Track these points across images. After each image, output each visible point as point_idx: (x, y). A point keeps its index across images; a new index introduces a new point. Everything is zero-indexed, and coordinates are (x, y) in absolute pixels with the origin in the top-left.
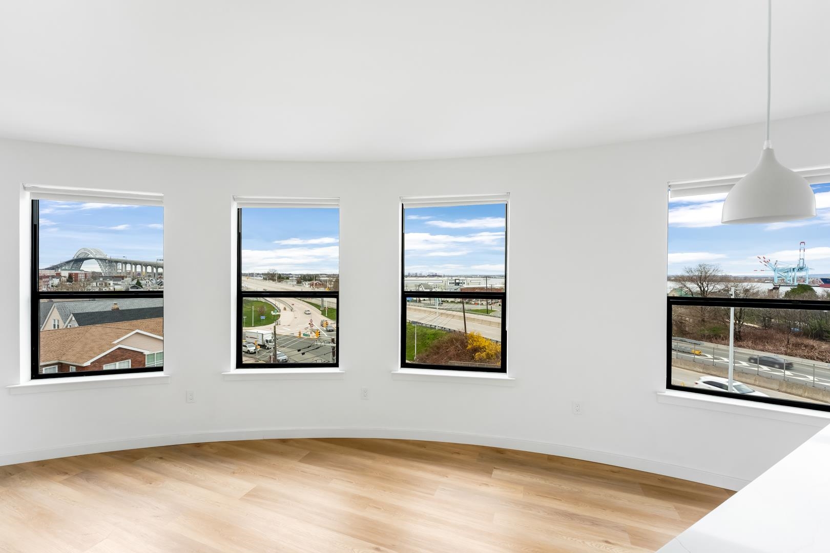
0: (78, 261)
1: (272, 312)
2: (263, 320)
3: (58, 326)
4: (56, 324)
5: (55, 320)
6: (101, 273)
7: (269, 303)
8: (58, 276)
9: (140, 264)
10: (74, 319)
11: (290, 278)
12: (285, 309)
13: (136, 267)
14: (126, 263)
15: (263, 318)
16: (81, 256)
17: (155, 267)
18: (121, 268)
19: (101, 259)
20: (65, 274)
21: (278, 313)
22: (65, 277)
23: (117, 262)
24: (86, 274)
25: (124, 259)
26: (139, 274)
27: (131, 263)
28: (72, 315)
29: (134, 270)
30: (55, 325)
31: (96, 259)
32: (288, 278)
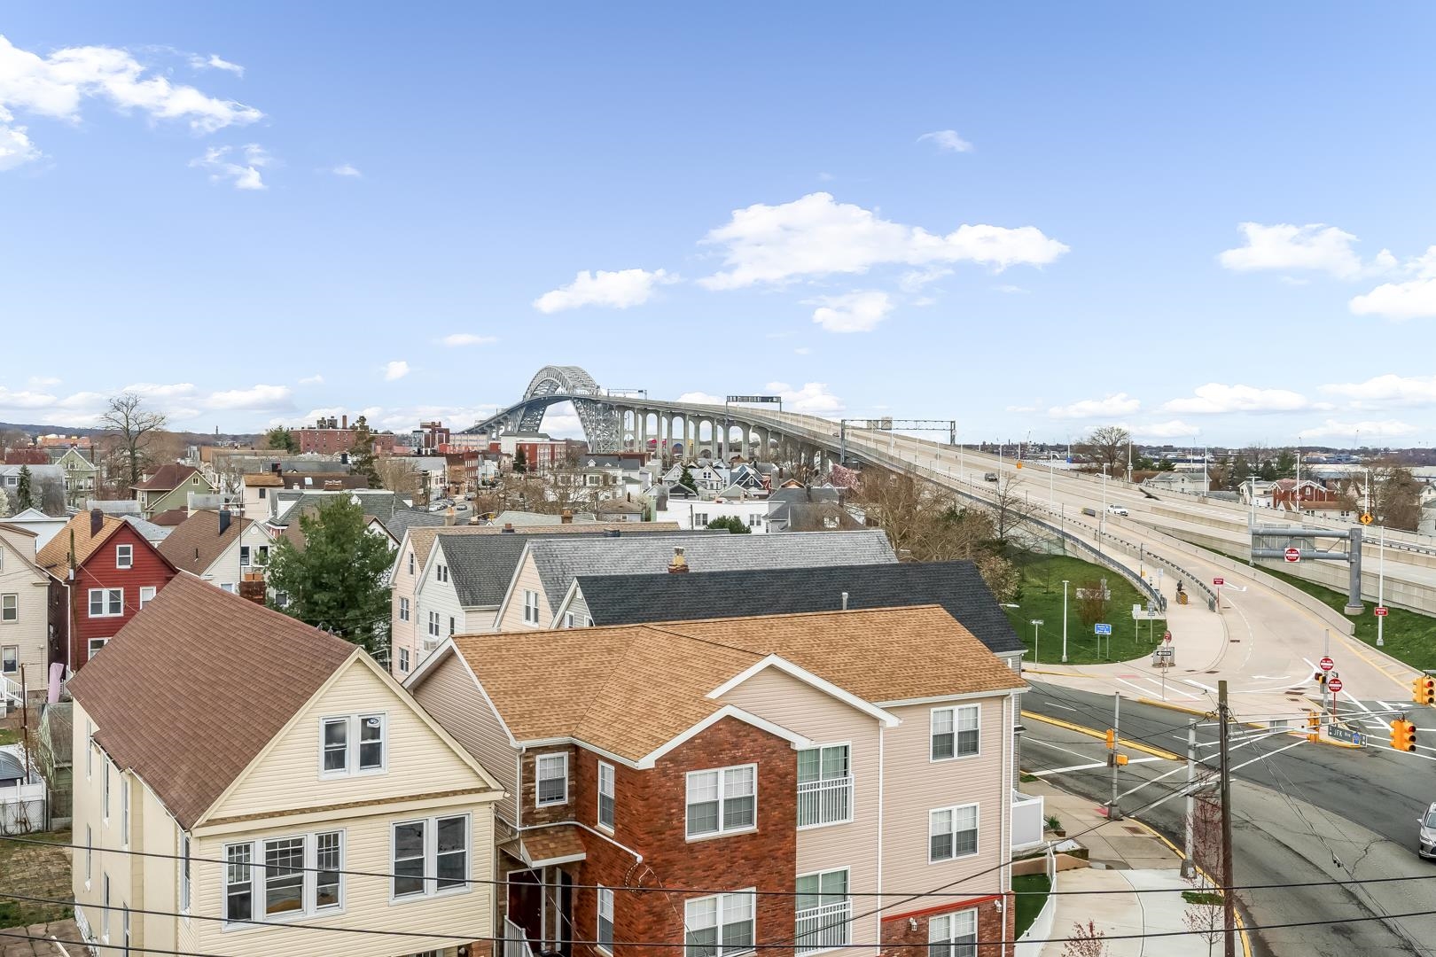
0: (534, 406)
1: (1137, 609)
2: (1103, 638)
3: (536, 610)
4: (532, 606)
5: (528, 593)
6: (585, 445)
7: (1115, 569)
8: (494, 452)
9: (683, 415)
10: (580, 595)
11: (1178, 466)
12: (1182, 598)
13: (670, 425)
14: (644, 409)
15: (1103, 629)
16: (541, 393)
17: (721, 422)
18: (632, 428)
19: (585, 401)
20: (509, 446)
21: (1157, 616)
22: (509, 456)
23: (624, 407)
24: (553, 446)
25: (641, 397)
26: (678, 448)
27: (657, 412)
28: (576, 582)
29: (665, 436)
30: (528, 608)
31: (577, 400)
32: (1167, 466)
